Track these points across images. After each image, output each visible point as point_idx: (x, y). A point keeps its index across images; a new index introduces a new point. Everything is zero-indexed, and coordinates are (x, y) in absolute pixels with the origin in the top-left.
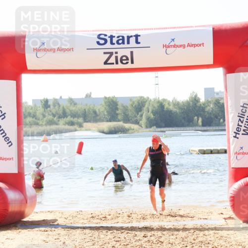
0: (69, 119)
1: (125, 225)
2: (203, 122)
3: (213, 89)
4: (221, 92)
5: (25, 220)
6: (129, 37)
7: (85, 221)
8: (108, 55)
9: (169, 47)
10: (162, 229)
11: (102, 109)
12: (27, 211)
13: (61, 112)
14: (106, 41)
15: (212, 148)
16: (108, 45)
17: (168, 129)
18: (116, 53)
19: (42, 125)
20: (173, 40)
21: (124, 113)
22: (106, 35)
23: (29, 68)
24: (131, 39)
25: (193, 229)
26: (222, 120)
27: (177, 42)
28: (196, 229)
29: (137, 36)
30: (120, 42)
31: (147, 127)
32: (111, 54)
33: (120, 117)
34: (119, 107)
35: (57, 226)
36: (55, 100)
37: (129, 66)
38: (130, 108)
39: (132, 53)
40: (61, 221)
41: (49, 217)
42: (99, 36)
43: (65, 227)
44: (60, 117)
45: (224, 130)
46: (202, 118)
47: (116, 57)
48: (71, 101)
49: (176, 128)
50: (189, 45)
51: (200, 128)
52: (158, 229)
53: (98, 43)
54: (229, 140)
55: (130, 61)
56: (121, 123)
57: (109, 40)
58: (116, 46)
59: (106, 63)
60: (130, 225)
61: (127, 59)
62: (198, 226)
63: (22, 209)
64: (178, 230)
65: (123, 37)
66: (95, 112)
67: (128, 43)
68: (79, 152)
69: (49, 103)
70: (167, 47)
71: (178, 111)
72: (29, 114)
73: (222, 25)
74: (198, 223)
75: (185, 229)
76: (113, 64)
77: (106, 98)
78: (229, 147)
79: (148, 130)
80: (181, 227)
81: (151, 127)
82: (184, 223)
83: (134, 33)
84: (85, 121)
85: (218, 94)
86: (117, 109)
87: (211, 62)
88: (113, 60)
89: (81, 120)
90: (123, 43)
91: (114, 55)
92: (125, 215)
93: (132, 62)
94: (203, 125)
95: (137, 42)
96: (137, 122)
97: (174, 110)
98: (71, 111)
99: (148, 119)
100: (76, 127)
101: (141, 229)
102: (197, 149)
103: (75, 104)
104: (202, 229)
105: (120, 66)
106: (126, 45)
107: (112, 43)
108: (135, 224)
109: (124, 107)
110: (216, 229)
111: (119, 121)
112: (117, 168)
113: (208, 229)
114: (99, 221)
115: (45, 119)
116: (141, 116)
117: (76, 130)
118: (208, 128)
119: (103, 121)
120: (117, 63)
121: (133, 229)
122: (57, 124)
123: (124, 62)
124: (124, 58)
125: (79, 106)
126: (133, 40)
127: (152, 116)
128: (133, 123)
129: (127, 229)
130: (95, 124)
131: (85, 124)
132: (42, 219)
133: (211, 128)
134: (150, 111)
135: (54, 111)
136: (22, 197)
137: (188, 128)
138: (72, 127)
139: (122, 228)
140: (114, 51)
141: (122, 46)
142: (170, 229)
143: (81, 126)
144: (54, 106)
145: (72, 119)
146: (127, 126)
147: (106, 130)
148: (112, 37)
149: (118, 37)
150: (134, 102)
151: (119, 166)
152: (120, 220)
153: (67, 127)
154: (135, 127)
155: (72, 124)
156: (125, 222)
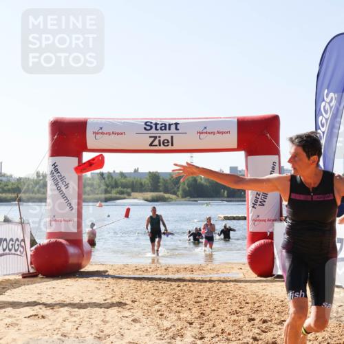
0: (120, 189)
1: (163, 277)
2: (227, 194)
3: (237, 168)
4: (243, 170)
5: (82, 270)
6: (170, 125)
7: (131, 273)
8: (153, 139)
9: (202, 133)
10: (192, 280)
11: (147, 182)
12: (83, 263)
13: (113, 183)
14: (151, 127)
15: (235, 216)
16: (153, 130)
17: (200, 199)
18: (160, 137)
19: (98, 194)
20: (206, 128)
21: (165, 186)
22: (151, 123)
23: (89, 148)
24: (172, 126)
25: (218, 281)
26: (243, 193)
27: (208, 130)
28: (220, 281)
29: (176, 124)
30: (163, 128)
31: (183, 197)
32: (155, 138)
33: (161, 188)
34: (161, 180)
35: (108, 276)
36: (109, 173)
37: (170, 148)
38: (169, 181)
39: (172, 137)
40: (111, 272)
41: (101, 269)
42: (146, 123)
43: (114, 277)
44: (113, 187)
45: (245, 201)
46: (228, 191)
47: (160, 141)
48: (122, 174)
49: (206, 199)
50: (218, 132)
51: (225, 199)
52: (189, 281)
53: (145, 129)
54: (248, 209)
55: (170, 144)
56: (162, 194)
57: (154, 126)
58: (160, 131)
59: (151, 145)
60: (166, 277)
61: (168, 142)
62: (222, 279)
63: (80, 261)
64: (205, 281)
65: (165, 125)
66: (141, 184)
67: (169, 129)
68: (127, 215)
69: (104, 176)
70: (200, 133)
71: (208, 184)
72: (88, 185)
73: (244, 118)
74: (222, 276)
75: (211, 281)
76: (156, 146)
77: (150, 172)
78: (248, 215)
79: (184, 199)
80: (208, 279)
81: (185, 197)
82: (211, 276)
83: (174, 122)
84: (133, 191)
85: (240, 171)
86: (159, 182)
87: (236, 147)
88: (156, 142)
89: (129, 190)
90: (165, 129)
91: (158, 139)
92: (163, 268)
93: (172, 145)
94: (228, 196)
95: (177, 129)
96: (174, 193)
97: (205, 184)
98: (122, 183)
99: (184, 190)
100: (125, 196)
101: (175, 280)
102: (222, 216)
103: (125, 177)
104: (225, 281)
105: (162, 147)
106: (167, 131)
107: (156, 129)
108: (170, 276)
109: (164, 180)
110: (235, 281)
111: (160, 191)
112: (155, 217)
113: (230, 281)
114: (141, 273)
115: (100, 189)
116: (178, 188)
117: (124, 198)
118: (232, 199)
119: (147, 191)
120: (160, 145)
121: (169, 280)
122: (110, 193)
123: (166, 144)
124: (166, 141)
125: (128, 179)
126: (173, 127)
127: (187, 189)
128: (171, 193)
129: (164, 280)
130: (140, 194)
131: (133, 194)
132: (96, 270)
133: (234, 199)
134: (186, 184)
135: (108, 183)
136: (80, 251)
137: (215, 199)
138: (122, 196)
139: (160, 279)
140: (158, 135)
141: (164, 131)
142: (199, 281)
143: (129, 195)
144: (108, 178)
145: (122, 189)
146: (167, 195)
147: (149, 198)
148: (156, 124)
149: (162, 124)
150: (172, 177)
151: (157, 215)
152: (159, 272)
153: (118, 195)
154: (173, 197)
155: (122, 193)
156: (162, 274)
